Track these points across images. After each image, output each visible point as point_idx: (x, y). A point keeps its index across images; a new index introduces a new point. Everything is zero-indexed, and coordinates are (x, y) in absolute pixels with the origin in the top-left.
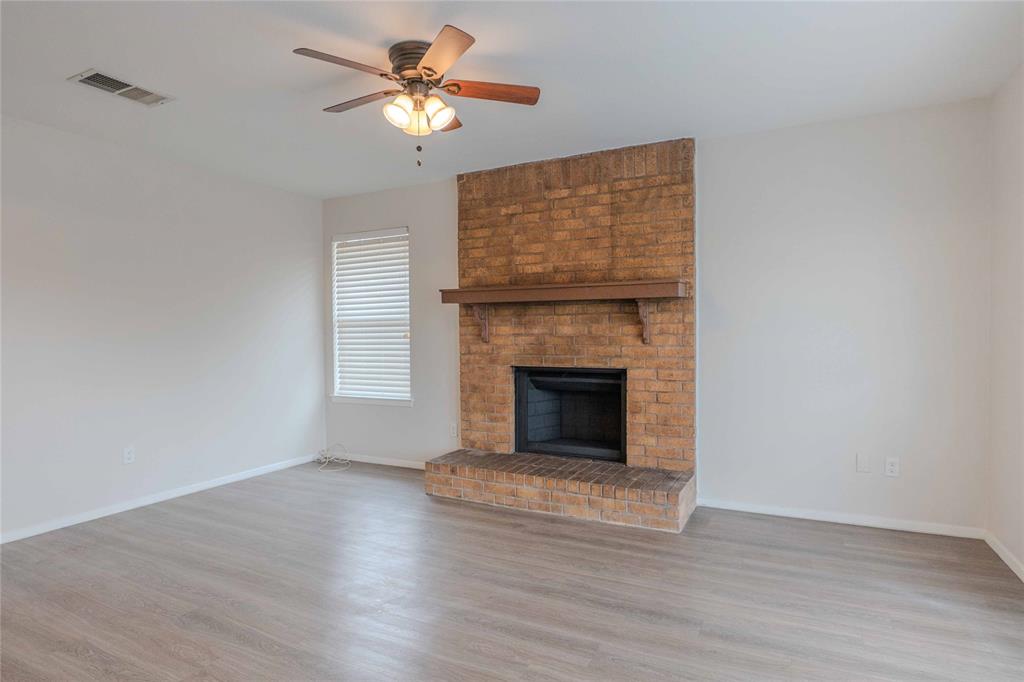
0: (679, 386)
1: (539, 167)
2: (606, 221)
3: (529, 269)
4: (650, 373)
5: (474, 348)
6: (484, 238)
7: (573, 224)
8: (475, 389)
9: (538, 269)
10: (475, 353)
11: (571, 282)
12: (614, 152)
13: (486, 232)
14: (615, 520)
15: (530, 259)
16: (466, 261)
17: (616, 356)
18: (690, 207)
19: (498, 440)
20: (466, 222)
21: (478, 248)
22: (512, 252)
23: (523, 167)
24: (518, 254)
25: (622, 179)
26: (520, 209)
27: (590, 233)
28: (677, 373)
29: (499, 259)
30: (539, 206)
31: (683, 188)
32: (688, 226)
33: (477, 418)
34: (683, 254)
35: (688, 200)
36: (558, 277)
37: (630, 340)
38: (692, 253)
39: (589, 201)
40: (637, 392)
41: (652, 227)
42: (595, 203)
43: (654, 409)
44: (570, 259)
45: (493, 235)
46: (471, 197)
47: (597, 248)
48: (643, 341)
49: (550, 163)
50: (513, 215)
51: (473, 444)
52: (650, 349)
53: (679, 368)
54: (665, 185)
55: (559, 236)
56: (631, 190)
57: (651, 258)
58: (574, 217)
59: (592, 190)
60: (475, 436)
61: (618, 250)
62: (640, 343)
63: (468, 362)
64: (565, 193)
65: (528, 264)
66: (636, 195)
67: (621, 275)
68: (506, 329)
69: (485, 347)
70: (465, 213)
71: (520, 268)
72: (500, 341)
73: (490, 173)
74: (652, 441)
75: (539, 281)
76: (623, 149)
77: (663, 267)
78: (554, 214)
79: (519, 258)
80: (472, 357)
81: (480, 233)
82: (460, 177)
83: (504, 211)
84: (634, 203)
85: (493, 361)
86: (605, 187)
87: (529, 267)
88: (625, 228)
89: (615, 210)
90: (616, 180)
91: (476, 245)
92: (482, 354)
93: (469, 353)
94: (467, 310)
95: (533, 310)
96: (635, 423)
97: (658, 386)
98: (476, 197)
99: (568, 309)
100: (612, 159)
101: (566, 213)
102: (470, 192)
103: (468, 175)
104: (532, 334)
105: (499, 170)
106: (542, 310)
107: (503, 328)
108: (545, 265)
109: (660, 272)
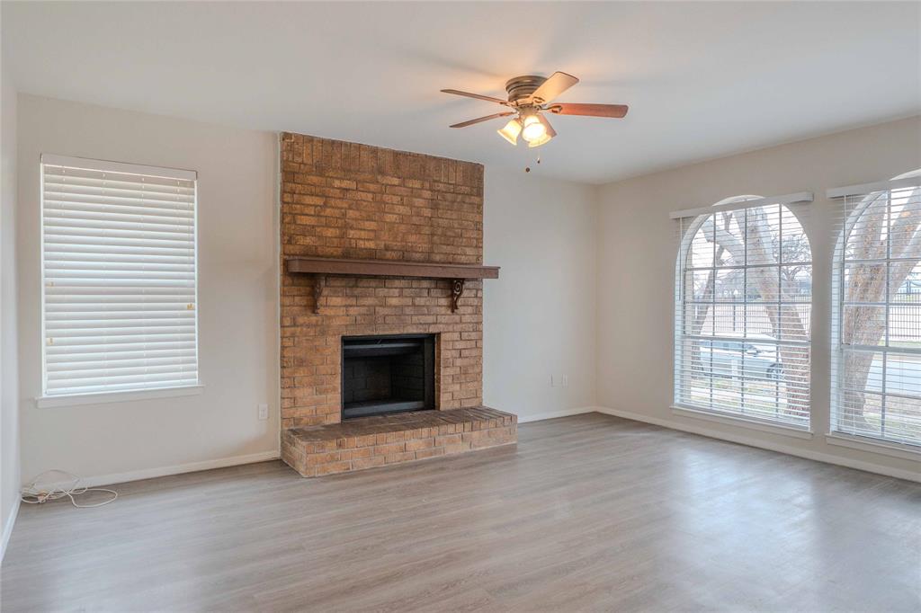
0: (474, 343)
1: (374, 151)
2: (427, 212)
3: (361, 244)
4: (456, 336)
5: (301, 320)
6: (316, 206)
7: (402, 210)
8: (301, 363)
9: (371, 245)
10: (302, 325)
11: (399, 260)
12: (435, 158)
13: (319, 201)
14: (480, 446)
15: (363, 234)
16: (293, 227)
17: (433, 323)
18: (481, 213)
19: (328, 411)
20: (294, 185)
21: (307, 215)
22: (347, 227)
23: (359, 147)
24: (352, 228)
25: (439, 182)
26: (354, 186)
27: (415, 220)
28: (474, 335)
29: (331, 230)
30: (372, 187)
31: (476, 200)
32: (478, 227)
33: (304, 393)
34: (476, 247)
35: (479, 208)
36: (389, 255)
37: (443, 310)
38: (482, 247)
39: (414, 193)
40: (446, 352)
41: (459, 224)
42: (420, 196)
43: (459, 362)
44: (399, 239)
45: (325, 204)
46: (300, 160)
47: (420, 234)
48: (453, 312)
49: (384, 151)
50: (347, 190)
51: (297, 421)
52: (457, 318)
53: (473, 331)
54: (467, 194)
55: (390, 218)
56: (446, 192)
57: (458, 247)
58: (403, 204)
59: (417, 184)
60: (302, 412)
61: (435, 238)
62: (449, 312)
63: (293, 335)
64: (396, 181)
65: (362, 239)
66: (449, 196)
67: (438, 258)
68: (336, 301)
69: (314, 319)
70: (289, 175)
71: (353, 241)
72: (330, 312)
73: (322, 141)
74: (457, 387)
75: (372, 256)
76: (441, 159)
77: (465, 255)
78: (386, 198)
79: (352, 232)
80: (299, 329)
81: (308, 200)
82: (286, 136)
83: (337, 183)
84: (447, 203)
85: (323, 333)
86: (427, 185)
87: (362, 242)
88: (440, 221)
89: (434, 206)
90: (435, 181)
91: (306, 211)
92: (308, 326)
93: (295, 325)
94: (293, 280)
95: (364, 283)
96: (446, 375)
97: (459, 345)
98: (305, 162)
99: (397, 283)
100: (432, 165)
101: (396, 199)
102: (300, 155)
103: (297, 136)
104: (364, 306)
105: (333, 142)
106: (373, 283)
107: (334, 299)
108: (378, 242)
109: (463, 259)
